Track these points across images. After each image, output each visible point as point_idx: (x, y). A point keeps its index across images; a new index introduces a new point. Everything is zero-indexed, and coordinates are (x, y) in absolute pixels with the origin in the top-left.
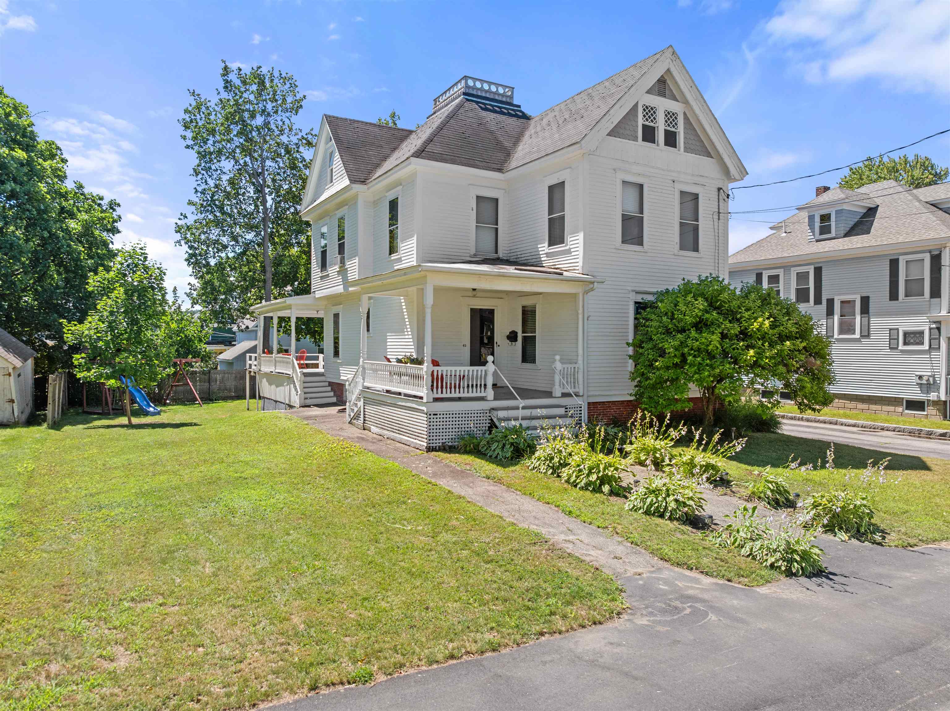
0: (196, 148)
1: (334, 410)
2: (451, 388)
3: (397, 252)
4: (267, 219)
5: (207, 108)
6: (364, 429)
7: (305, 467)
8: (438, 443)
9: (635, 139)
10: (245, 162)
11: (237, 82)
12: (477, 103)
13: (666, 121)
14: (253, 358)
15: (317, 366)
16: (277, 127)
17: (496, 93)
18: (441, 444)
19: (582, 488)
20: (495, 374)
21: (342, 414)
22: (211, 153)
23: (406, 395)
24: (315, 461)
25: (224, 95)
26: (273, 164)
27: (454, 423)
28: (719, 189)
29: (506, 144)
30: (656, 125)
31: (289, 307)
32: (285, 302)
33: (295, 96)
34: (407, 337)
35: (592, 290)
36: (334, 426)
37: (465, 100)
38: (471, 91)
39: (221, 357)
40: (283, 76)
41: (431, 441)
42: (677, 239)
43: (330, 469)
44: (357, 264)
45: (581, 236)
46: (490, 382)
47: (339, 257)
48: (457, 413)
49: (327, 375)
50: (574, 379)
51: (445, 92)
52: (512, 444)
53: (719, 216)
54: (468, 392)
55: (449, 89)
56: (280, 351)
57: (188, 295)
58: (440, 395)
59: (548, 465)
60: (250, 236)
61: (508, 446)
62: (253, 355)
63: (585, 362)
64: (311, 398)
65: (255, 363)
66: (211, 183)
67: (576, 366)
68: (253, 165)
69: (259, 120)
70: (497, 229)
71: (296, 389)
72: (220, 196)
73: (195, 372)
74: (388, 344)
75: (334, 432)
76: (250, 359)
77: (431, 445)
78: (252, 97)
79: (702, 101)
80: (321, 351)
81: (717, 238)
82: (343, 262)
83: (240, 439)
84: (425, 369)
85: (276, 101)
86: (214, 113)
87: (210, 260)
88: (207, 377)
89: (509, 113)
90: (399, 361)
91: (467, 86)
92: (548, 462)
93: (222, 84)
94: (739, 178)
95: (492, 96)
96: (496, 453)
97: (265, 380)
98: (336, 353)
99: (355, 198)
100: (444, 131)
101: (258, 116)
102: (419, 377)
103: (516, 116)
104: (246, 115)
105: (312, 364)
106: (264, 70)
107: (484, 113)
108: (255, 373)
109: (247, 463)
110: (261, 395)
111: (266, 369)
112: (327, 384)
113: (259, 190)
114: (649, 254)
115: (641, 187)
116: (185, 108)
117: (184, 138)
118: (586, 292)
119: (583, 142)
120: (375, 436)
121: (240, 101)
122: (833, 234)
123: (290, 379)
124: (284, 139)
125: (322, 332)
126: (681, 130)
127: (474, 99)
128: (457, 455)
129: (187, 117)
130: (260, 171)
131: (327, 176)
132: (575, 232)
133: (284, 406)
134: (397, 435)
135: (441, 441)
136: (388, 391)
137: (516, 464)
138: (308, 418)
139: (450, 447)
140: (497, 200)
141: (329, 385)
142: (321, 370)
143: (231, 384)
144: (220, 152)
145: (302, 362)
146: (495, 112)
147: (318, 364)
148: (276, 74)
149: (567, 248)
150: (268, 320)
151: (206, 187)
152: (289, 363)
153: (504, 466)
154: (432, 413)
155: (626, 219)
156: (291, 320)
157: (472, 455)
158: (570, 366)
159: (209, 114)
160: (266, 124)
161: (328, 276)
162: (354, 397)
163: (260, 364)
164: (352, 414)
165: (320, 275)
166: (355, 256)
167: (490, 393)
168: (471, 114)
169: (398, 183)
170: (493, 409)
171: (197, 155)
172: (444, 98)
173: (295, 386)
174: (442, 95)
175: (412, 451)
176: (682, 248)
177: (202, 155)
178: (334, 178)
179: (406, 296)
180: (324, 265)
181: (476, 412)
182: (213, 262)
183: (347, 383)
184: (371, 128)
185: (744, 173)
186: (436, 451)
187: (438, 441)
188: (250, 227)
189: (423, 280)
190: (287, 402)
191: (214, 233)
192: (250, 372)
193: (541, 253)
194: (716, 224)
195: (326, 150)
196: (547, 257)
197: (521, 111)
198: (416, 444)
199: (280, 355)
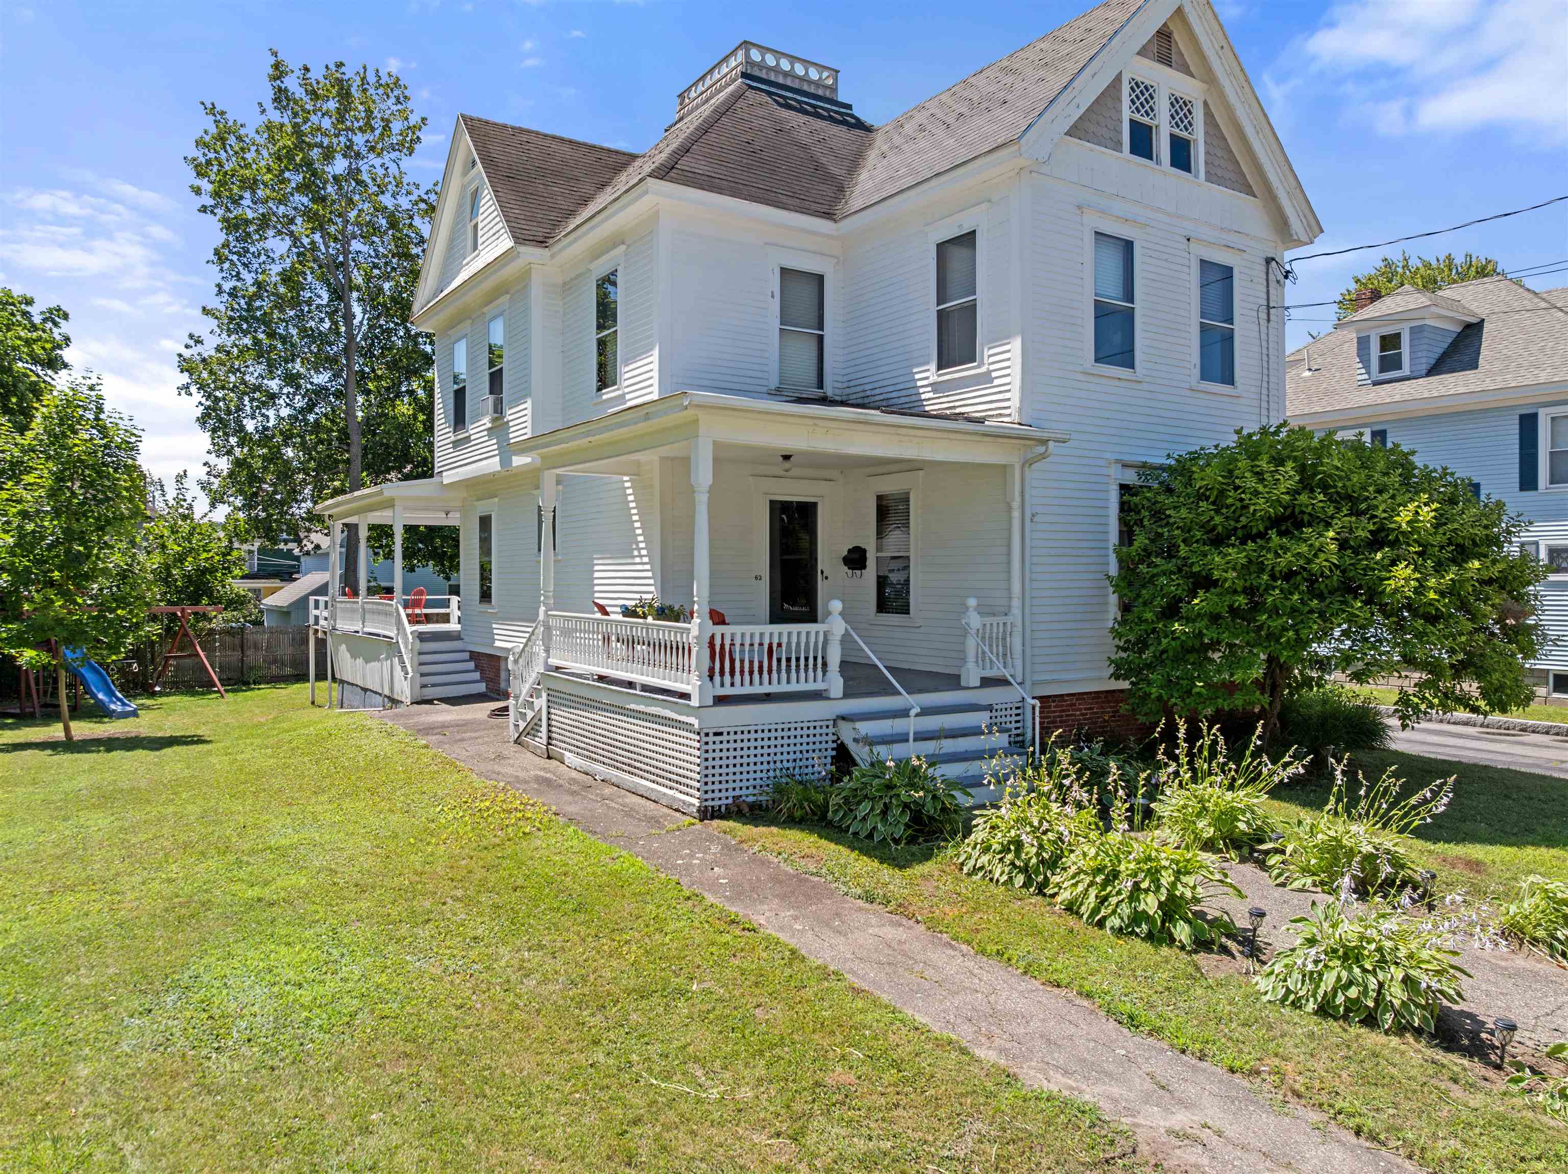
0: (220, 212)
1: (481, 711)
2: (751, 673)
3: (614, 383)
4: (353, 346)
5: (239, 139)
6: (549, 758)
7: (419, 868)
8: (723, 800)
9: (1117, 146)
10: (313, 243)
11: (299, 92)
12: (770, 94)
13: (1172, 117)
14: (322, 605)
15: (446, 618)
16: (374, 180)
17: (804, 79)
18: (730, 801)
19: (1119, 932)
20: (846, 639)
21: (500, 720)
22: (247, 222)
23: (645, 688)
24: (442, 848)
25: (275, 116)
26: (365, 249)
27: (759, 751)
28: (1269, 261)
29: (835, 170)
30: (1156, 122)
31: (389, 504)
32: (381, 493)
33: (407, 119)
34: (638, 560)
35: (1043, 456)
36: (483, 748)
37: (746, 87)
38: (756, 72)
39: (269, 601)
40: (382, 82)
41: (710, 795)
42: (1195, 357)
43: (480, 874)
44: (529, 412)
45: (1016, 346)
46: (835, 657)
47: (491, 398)
48: (766, 728)
49: (466, 639)
50: (1004, 646)
51: (703, 78)
52: (906, 806)
53: (1268, 314)
54: (788, 682)
55: (711, 71)
56: (371, 591)
57: (205, 486)
58: (728, 691)
59: (1012, 863)
60: (322, 378)
61: (897, 811)
62: (322, 599)
63: (1027, 610)
64: (434, 685)
65: (325, 614)
66: (248, 278)
67: (1009, 620)
68: (327, 247)
69: (340, 165)
70: (821, 339)
71: (404, 668)
72: (265, 304)
73: (212, 632)
74: (596, 575)
75: (483, 767)
76: (317, 607)
77: (710, 803)
78: (326, 123)
79: (1242, 79)
80: (455, 590)
81: (1265, 358)
82: (499, 409)
83: (277, 783)
84: (695, 632)
85: (373, 129)
86: (253, 148)
87: (245, 422)
88: (237, 641)
89: (830, 116)
90: (628, 612)
91: (749, 62)
92: (1010, 856)
93: (271, 94)
94: (1307, 240)
95: (796, 84)
96: (869, 825)
97: (344, 647)
98: (486, 595)
99: (525, 276)
100: (712, 136)
101: (338, 157)
102: (681, 650)
103: (844, 123)
104: (315, 153)
105: (438, 614)
106: (349, 72)
107: (786, 114)
108: (325, 633)
109: (281, 852)
110: (338, 676)
111: (345, 625)
112: (466, 656)
113: (339, 294)
114: (1145, 386)
115: (1128, 246)
116: (197, 136)
117: (197, 191)
118: (1028, 463)
119: (1023, 141)
120: (574, 774)
121: (306, 128)
122: (1406, 370)
123: (392, 648)
124: (387, 200)
125: (457, 555)
126: (1198, 136)
127: (763, 87)
128: (774, 829)
129: (198, 154)
130: (341, 259)
131: (465, 239)
132: (1001, 337)
133: (379, 699)
134: (627, 776)
135: (731, 793)
136: (601, 678)
137: (927, 856)
138: (427, 730)
139: (753, 807)
140: (820, 279)
141: (471, 659)
142: (453, 626)
143: (286, 651)
144: (264, 222)
145: (417, 611)
146: (806, 113)
147: (448, 614)
148: (371, 78)
149: (983, 369)
150: (351, 529)
151: (239, 284)
152: (390, 614)
153: (900, 863)
154: (711, 731)
155: (1102, 312)
156: (395, 529)
157: (812, 832)
158: (994, 620)
159: (242, 149)
160: (353, 173)
161: (467, 439)
162: (525, 689)
163: (333, 616)
164: (522, 725)
165: (453, 439)
166: (525, 396)
167: (835, 684)
168: (760, 112)
169: (615, 241)
170: (843, 718)
171: (220, 225)
172: (701, 88)
173: (402, 662)
174: (695, 84)
175: (665, 816)
176: (1205, 375)
177: (231, 225)
178: (480, 241)
179: (636, 472)
180: (459, 420)
181: (805, 725)
182: (250, 426)
183: (511, 658)
184: (554, 145)
185: (1316, 229)
186: (722, 817)
187: (723, 794)
188: (322, 361)
189: (690, 429)
190: (387, 692)
191: (254, 372)
192: (316, 631)
193: (919, 383)
194: (1264, 329)
195: (464, 187)
196: (934, 391)
197: (852, 116)
198: (674, 798)
199: (376, 599)
